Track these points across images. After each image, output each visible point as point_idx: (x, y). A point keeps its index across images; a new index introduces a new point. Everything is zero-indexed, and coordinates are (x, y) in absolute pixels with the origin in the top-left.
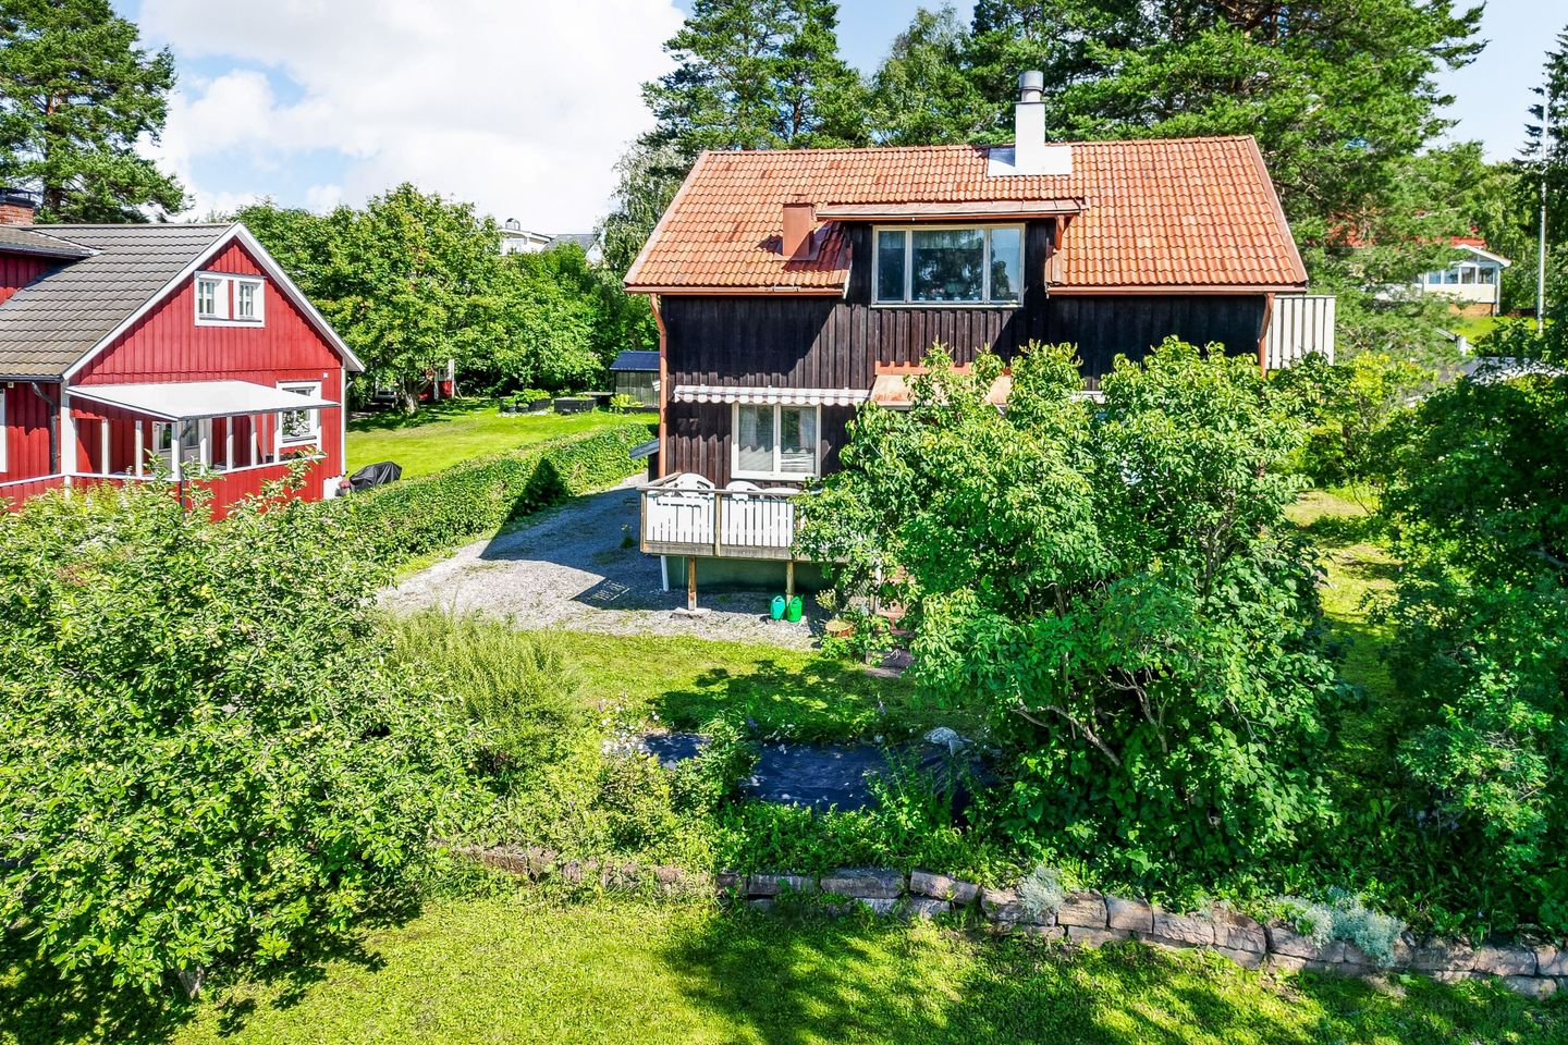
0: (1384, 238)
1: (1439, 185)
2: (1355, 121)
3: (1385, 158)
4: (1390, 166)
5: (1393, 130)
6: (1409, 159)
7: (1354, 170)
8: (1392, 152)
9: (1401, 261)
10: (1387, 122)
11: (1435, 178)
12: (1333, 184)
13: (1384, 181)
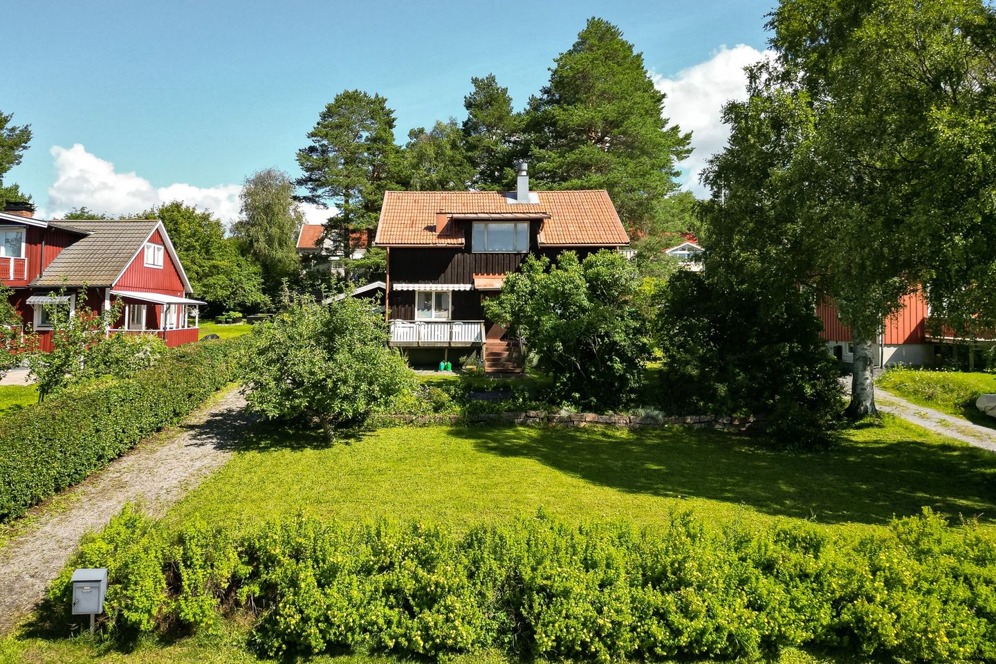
0: (652, 232)
1: (674, 211)
2: (641, 184)
3: (652, 199)
4: (654, 202)
5: (656, 188)
6: (662, 200)
7: (641, 204)
8: (655, 197)
9: (659, 242)
10: (654, 185)
11: (672, 208)
12: (632, 209)
13: (652, 209)
